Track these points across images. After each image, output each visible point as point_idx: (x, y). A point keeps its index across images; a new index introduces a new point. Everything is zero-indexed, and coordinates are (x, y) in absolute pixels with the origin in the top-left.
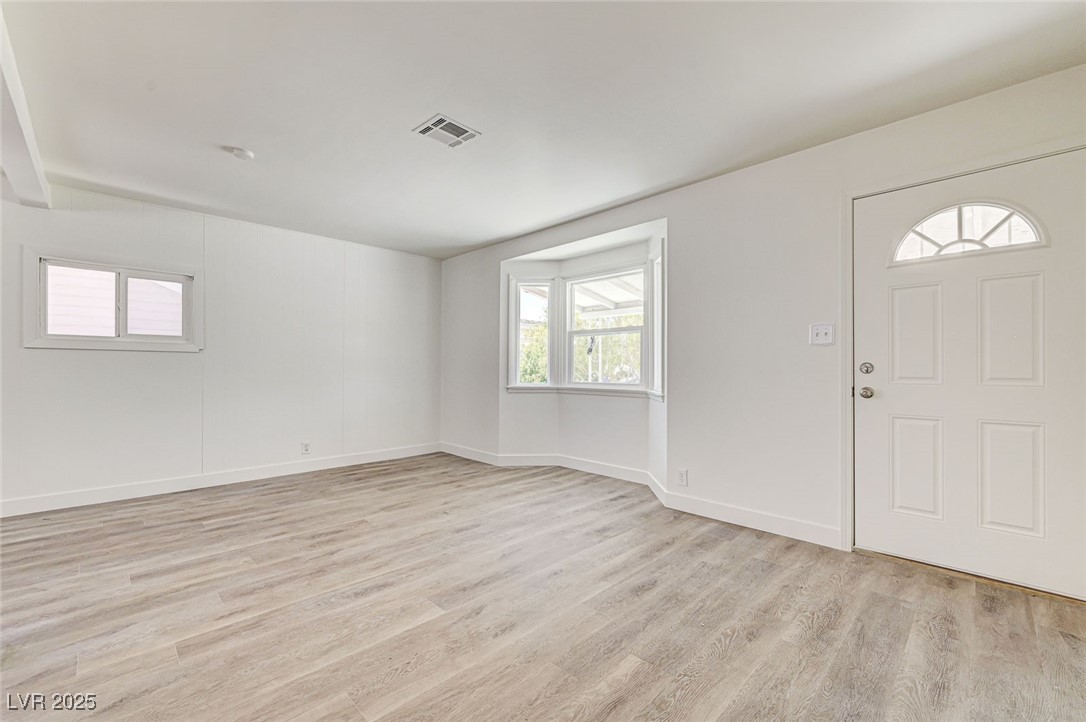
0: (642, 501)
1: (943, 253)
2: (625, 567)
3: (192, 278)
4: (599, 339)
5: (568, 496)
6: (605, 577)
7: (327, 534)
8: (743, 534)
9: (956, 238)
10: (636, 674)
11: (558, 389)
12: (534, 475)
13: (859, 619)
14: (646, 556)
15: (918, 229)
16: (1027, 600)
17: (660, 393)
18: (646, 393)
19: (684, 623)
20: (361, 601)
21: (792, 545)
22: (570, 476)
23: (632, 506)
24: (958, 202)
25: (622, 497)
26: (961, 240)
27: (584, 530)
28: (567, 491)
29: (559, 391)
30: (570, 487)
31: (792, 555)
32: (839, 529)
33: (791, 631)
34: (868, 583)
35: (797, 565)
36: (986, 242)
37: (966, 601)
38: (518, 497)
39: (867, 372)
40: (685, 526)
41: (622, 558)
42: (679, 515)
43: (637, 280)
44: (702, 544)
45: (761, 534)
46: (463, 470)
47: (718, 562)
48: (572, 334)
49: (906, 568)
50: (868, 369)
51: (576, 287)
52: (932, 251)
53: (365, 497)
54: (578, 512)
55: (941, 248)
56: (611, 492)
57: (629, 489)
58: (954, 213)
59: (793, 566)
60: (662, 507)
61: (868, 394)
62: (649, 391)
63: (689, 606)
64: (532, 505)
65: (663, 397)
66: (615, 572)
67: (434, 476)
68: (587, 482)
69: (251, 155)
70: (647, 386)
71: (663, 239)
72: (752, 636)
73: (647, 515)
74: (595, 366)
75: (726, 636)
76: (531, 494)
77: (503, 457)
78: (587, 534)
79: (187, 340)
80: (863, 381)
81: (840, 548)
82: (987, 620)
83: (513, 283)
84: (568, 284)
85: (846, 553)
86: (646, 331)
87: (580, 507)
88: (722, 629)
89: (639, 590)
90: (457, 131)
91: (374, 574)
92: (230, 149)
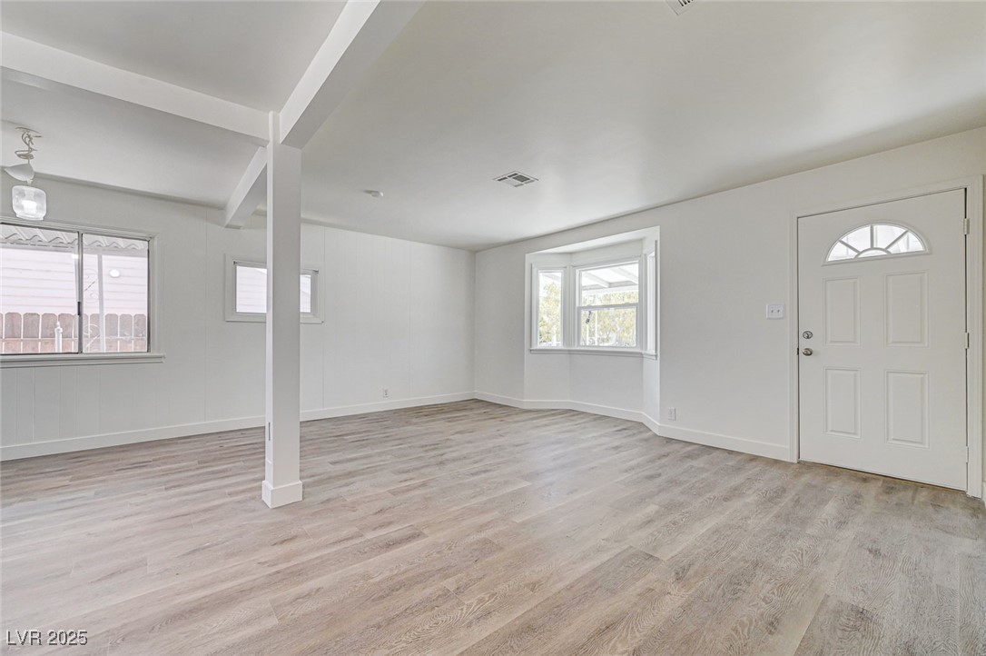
0: (640, 432)
1: (861, 256)
2: (638, 466)
3: (317, 272)
4: (595, 312)
5: (585, 428)
6: (626, 471)
7: (431, 445)
8: (718, 452)
9: (869, 247)
10: (657, 512)
11: (569, 351)
12: (554, 415)
13: (797, 495)
14: (652, 461)
15: (844, 240)
16: (916, 490)
17: (653, 352)
18: (641, 354)
19: (682, 493)
20: (476, 478)
21: (754, 458)
22: (579, 416)
23: (634, 434)
24: (872, 222)
25: (625, 429)
26: (872, 248)
27: (604, 447)
28: (583, 425)
29: (570, 352)
30: (584, 423)
31: (754, 463)
32: (788, 447)
33: (751, 498)
34: (806, 478)
35: (757, 469)
36: (890, 250)
37: (873, 489)
38: (548, 428)
39: (808, 337)
40: (676, 447)
41: (633, 463)
42: (669, 440)
43: (633, 269)
44: (689, 456)
45: (731, 452)
46: (498, 412)
47: (702, 465)
48: (580, 308)
49: (833, 471)
50: (809, 336)
51: (583, 273)
52: (852, 254)
53: (438, 425)
54: (593, 438)
55: (860, 253)
56: (615, 426)
57: (629, 425)
58: (868, 228)
59: (753, 469)
60: (656, 435)
61: (809, 353)
62: (643, 352)
63: (685, 486)
64: (560, 433)
65: (656, 356)
66: (632, 468)
67: (479, 414)
68: (595, 420)
69: (382, 194)
70: (642, 349)
71: (656, 242)
72: (726, 499)
73: (646, 440)
74: (592, 334)
75: (710, 499)
76: (556, 426)
77: (528, 402)
78: (606, 449)
79: (314, 315)
80: (805, 344)
81: (789, 461)
82: (885, 497)
83: (534, 270)
84: (577, 271)
85: (792, 463)
86: (640, 307)
87: (595, 434)
88: (707, 496)
89: (651, 477)
90: (523, 179)
91: (475, 465)
92: (369, 192)
